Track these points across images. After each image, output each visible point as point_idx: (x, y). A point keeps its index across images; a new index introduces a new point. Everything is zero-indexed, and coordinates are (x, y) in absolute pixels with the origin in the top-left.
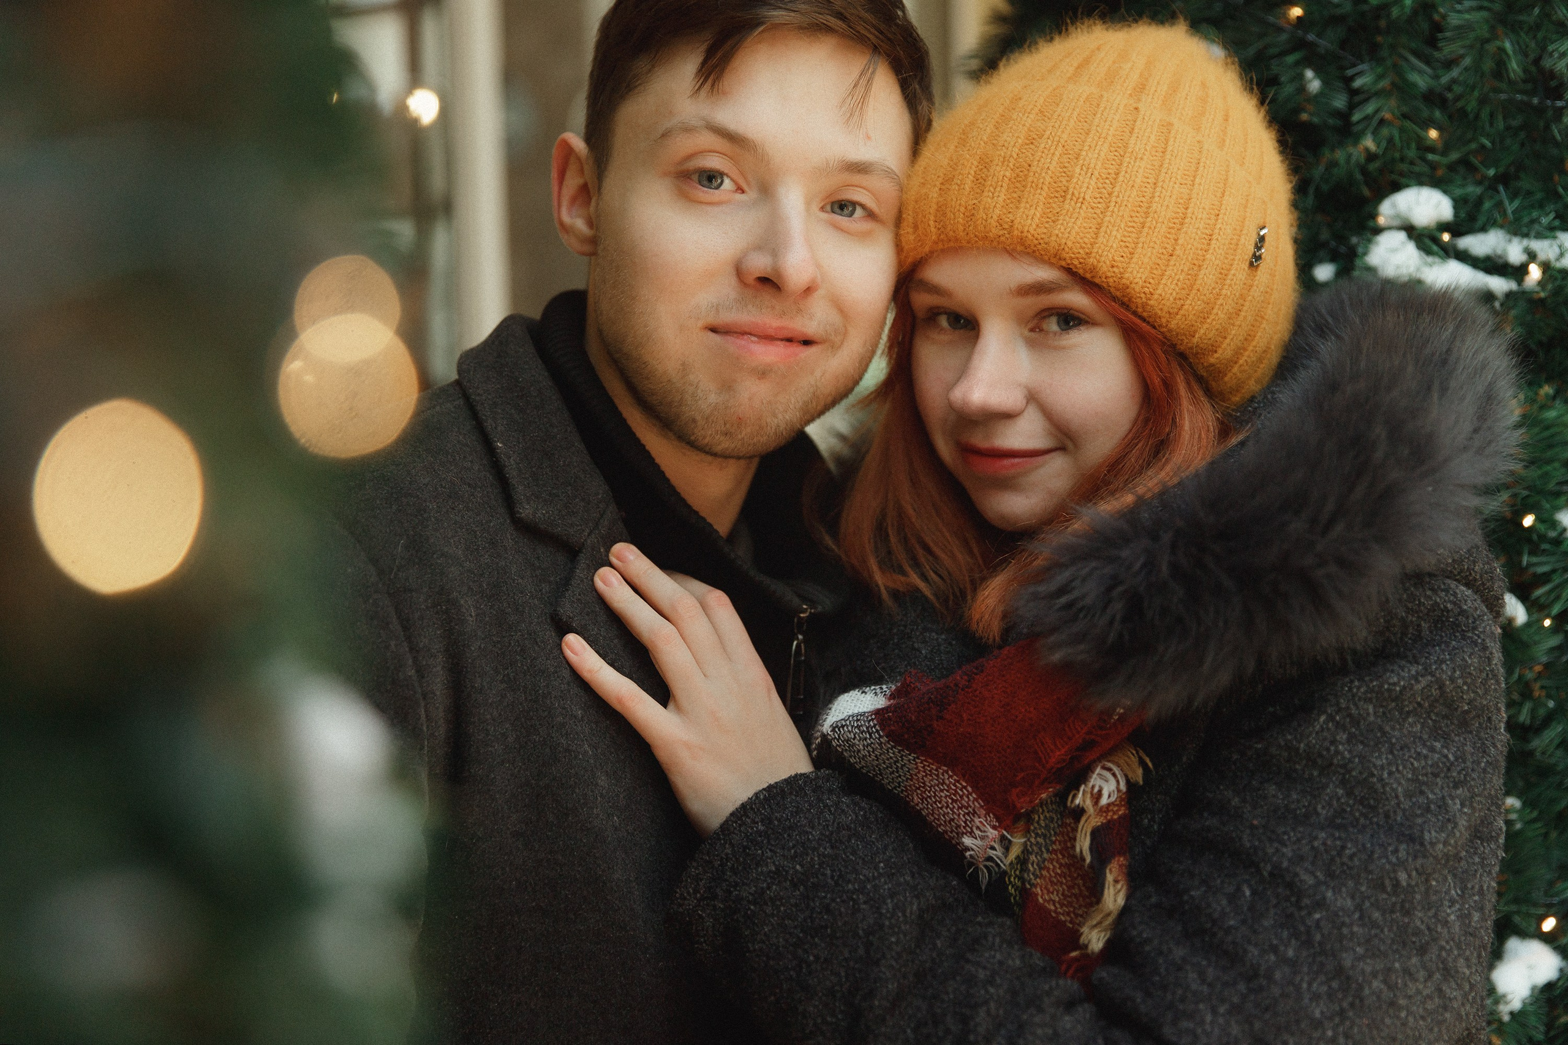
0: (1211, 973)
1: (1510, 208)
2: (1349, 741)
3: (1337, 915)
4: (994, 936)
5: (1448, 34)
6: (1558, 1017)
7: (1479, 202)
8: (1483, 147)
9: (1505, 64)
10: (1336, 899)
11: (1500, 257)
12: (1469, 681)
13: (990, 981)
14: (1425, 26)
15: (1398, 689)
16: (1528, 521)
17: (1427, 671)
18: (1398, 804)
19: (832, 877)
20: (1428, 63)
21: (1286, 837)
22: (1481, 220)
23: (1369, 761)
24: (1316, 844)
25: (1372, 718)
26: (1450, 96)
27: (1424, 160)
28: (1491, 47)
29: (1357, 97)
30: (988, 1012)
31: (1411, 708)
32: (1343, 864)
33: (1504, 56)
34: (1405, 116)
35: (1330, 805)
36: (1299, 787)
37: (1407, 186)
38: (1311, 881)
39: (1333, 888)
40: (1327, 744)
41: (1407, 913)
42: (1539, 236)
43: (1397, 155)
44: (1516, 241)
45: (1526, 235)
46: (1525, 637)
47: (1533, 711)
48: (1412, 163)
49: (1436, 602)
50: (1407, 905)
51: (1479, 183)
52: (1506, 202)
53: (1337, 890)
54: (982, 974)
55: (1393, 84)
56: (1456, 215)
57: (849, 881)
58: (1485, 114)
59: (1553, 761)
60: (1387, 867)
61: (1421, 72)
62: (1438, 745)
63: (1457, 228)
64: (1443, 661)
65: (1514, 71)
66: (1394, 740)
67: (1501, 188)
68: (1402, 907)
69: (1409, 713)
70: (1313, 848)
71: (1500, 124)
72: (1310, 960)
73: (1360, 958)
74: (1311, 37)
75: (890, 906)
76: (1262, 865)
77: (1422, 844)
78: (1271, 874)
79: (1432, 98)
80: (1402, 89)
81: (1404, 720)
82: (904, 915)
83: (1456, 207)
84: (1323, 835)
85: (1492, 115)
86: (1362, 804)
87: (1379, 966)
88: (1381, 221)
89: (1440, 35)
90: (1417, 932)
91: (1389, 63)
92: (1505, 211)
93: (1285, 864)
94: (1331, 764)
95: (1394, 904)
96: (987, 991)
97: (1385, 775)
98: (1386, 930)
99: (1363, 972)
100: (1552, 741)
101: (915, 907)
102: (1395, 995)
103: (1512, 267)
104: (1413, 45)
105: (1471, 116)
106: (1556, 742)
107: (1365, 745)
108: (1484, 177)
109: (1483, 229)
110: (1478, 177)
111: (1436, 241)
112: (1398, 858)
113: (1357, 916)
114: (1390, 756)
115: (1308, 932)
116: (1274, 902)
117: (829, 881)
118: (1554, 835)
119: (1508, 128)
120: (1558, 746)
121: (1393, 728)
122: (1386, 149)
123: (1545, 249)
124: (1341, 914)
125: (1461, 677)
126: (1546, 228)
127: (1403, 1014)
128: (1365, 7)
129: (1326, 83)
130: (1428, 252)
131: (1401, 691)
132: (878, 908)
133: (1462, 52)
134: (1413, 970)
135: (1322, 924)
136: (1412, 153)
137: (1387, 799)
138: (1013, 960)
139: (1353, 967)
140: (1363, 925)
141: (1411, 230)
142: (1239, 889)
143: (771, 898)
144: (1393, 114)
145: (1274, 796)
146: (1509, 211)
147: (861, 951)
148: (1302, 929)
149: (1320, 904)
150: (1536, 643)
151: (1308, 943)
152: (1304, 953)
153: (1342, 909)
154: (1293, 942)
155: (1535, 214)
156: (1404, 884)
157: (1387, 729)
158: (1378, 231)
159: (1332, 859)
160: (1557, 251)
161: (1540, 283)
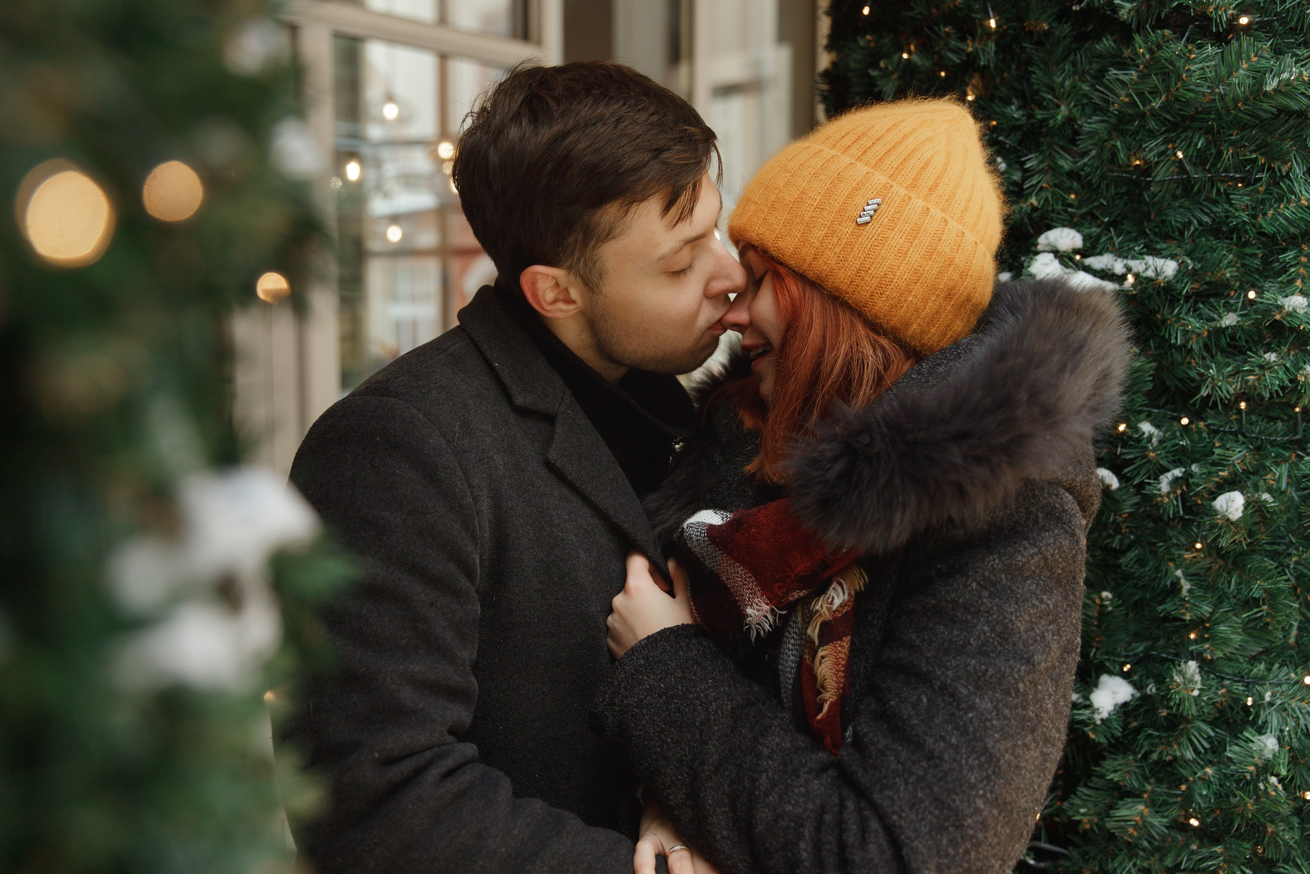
0: (904, 755)
1: (1117, 241)
2: (990, 596)
3: (982, 714)
4: (776, 727)
5: (1082, 137)
6: (1129, 723)
7: (1099, 237)
8: (1102, 204)
9: (1116, 155)
10: (981, 704)
11: (1110, 270)
12: (1063, 555)
13: (770, 757)
14: (1069, 132)
15: (1021, 563)
16: (1122, 427)
17: (1040, 552)
18: (1020, 637)
19: (682, 690)
20: (1070, 154)
21: (949, 664)
22: (1100, 248)
23: (1003, 609)
24: (968, 668)
25: (1004, 581)
26: (1082, 173)
27: (1066, 211)
28: (1108, 145)
29: (1027, 174)
30: (767, 778)
31: (1028, 574)
32: (985, 680)
33: (1116, 151)
34: (1056, 186)
35: (979, 638)
36: (959, 626)
37: (1056, 227)
38: (966, 692)
39: (979, 696)
40: (975, 598)
41: (1024, 708)
42: (1134, 258)
43: (1050, 209)
44: (1120, 260)
45: (1126, 257)
46: (1117, 497)
47: (1121, 541)
48: (1059, 213)
49: (1049, 502)
50: (1024, 703)
51: (1099, 226)
52: (1115, 238)
53: (982, 698)
54: (766, 752)
55: (1049, 165)
56: (1084, 244)
57: (691, 693)
58: (1103, 185)
59: (1133, 570)
60: (1012, 681)
61: (1066, 159)
62: (1045, 597)
63: (1085, 252)
64: (1049, 544)
65: (1122, 159)
66: (1018, 596)
67: (1112, 229)
68: (1022, 705)
69: (1028, 577)
70: (966, 671)
71: (1113, 191)
72: (966, 744)
73: (998, 741)
74: (1001, 138)
75: (714, 707)
76: (934, 682)
77: (1033, 665)
78: (940, 688)
79: (1073, 175)
80: (1054, 169)
81: (1025, 582)
82: (722, 713)
83: (1084, 240)
84: (974, 662)
85: (1108, 186)
86: (999, 636)
87: (1009, 745)
88: (1040, 248)
89: (1078, 138)
90: (1030, 720)
91: (1047, 153)
92: (1114, 243)
93: (949, 681)
94: (979, 611)
95: (1017, 704)
96: (768, 764)
97: (1013, 618)
98: (1012, 721)
99: (999, 749)
100: (1132, 559)
101: (729, 707)
102: (1018, 761)
103: (1117, 276)
104: (1061, 143)
105: (1095, 186)
106: (1135, 559)
107: (1000, 599)
108: (1103, 222)
109: (1100, 254)
110: (1099, 222)
111: (1071, 259)
112: (1019, 675)
113: (994, 713)
114: (1016, 606)
115: (965, 726)
116: (943, 705)
117: (680, 692)
118: (1131, 615)
119: (1117, 194)
120: (1136, 562)
121: (1018, 588)
122: (1043, 205)
123: (1137, 265)
124: (985, 712)
125: (1059, 553)
126: (1138, 254)
127: (1023, 772)
128: (1033, 121)
129: (1009, 165)
130: (1067, 266)
131: (1022, 565)
132: (707, 708)
133: (1090, 147)
134: (1028, 743)
135: (974, 720)
136: (1059, 207)
137: (1014, 634)
138: (785, 742)
139: (993, 747)
140: (998, 719)
141: (1056, 253)
142: (919, 698)
143: (646, 704)
144: (1048, 184)
145: (942, 633)
146: (1116, 244)
147: (697, 736)
148: (961, 723)
149: (972, 708)
150: (1124, 501)
151: (965, 732)
152: (963, 739)
153: (985, 710)
154: (955, 732)
155: (1131, 245)
156: (1022, 690)
157: (1014, 588)
158: (1037, 253)
159: (979, 678)
160: (1144, 267)
161: (1133, 285)
